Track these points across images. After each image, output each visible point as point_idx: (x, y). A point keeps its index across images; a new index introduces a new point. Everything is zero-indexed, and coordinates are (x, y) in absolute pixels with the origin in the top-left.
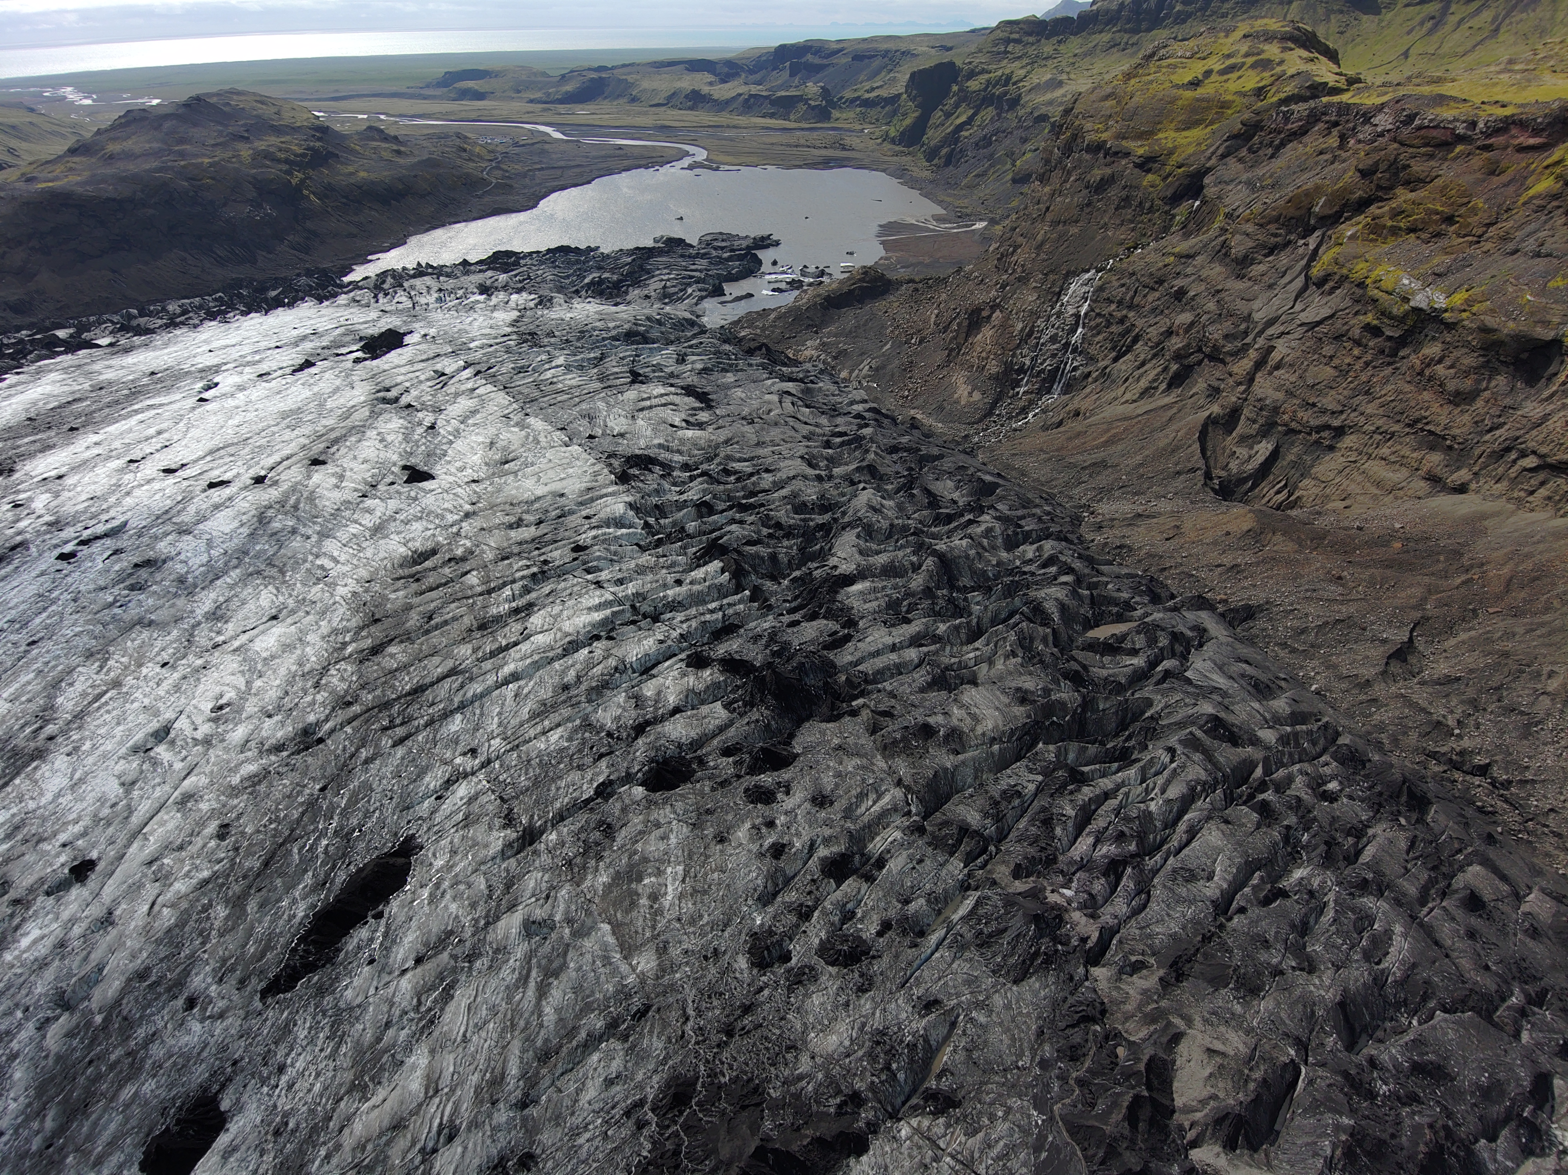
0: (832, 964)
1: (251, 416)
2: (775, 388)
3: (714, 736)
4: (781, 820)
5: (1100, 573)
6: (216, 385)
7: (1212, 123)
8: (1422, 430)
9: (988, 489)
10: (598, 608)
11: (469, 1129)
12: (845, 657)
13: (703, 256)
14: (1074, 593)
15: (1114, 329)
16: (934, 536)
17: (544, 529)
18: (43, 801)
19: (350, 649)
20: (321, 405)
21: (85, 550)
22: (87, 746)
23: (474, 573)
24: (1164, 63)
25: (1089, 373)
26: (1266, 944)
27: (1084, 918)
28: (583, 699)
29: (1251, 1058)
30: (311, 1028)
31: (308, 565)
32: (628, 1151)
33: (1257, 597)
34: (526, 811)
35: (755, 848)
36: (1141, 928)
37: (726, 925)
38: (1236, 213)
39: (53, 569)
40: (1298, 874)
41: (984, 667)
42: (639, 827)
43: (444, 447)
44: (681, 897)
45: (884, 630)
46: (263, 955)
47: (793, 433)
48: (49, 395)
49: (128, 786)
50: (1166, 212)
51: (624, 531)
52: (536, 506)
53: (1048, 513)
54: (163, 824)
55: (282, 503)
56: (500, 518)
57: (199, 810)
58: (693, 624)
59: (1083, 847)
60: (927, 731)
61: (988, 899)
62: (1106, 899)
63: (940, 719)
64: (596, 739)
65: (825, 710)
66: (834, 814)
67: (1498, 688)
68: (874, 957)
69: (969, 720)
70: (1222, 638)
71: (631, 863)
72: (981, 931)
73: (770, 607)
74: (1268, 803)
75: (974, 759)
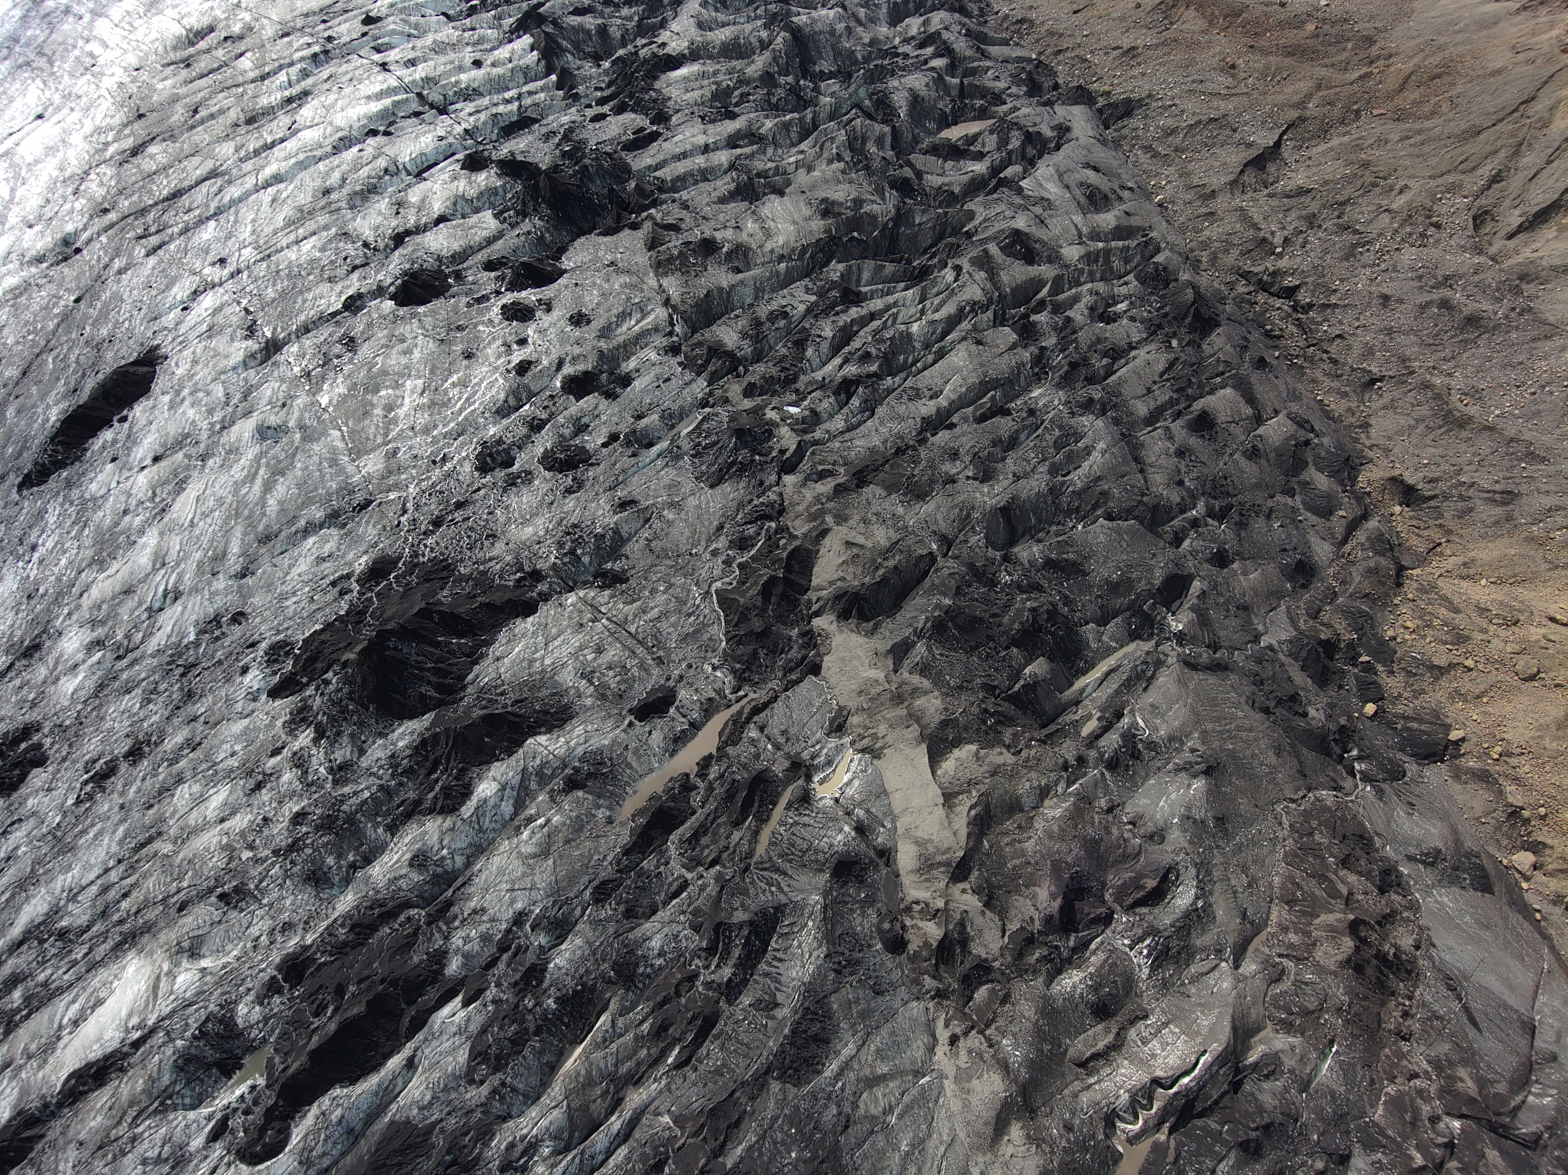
0: (549, 470)
3: (479, 249)
4: (534, 338)
10: (379, 96)
11: (190, 594)
12: (644, 160)
14: (939, 83)
19: (111, 150)
23: (249, 55)
26: (955, 457)
27: (791, 434)
28: (343, 204)
29: (889, 550)
30: (59, 515)
31: (77, 52)
32: (328, 611)
33: (1142, 89)
34: (269, 323)
35: (502, 364)
36: (843, 442)
37: (460, 434)
40: (1034, 394)
41: (801, 174)
42: (383, 342)
44: (418, 408)
45: (700, 127)
46: (20, 454)
58: (483, 116)
59: (829, 367)
60: (708, 247)
61: (717, 415)
62: (831, 416)
63: (729, 234)
64: (351, 249)
65: (609, 221)
66: (589, 333)
67: (1342, 204)
68: (592, 465)
69: (760, 235)
70: (1083, 140)
71: (370, 375)
72: (699, 444)
73: (576, 97)
74: (1034, 324)
75: (755, 278)
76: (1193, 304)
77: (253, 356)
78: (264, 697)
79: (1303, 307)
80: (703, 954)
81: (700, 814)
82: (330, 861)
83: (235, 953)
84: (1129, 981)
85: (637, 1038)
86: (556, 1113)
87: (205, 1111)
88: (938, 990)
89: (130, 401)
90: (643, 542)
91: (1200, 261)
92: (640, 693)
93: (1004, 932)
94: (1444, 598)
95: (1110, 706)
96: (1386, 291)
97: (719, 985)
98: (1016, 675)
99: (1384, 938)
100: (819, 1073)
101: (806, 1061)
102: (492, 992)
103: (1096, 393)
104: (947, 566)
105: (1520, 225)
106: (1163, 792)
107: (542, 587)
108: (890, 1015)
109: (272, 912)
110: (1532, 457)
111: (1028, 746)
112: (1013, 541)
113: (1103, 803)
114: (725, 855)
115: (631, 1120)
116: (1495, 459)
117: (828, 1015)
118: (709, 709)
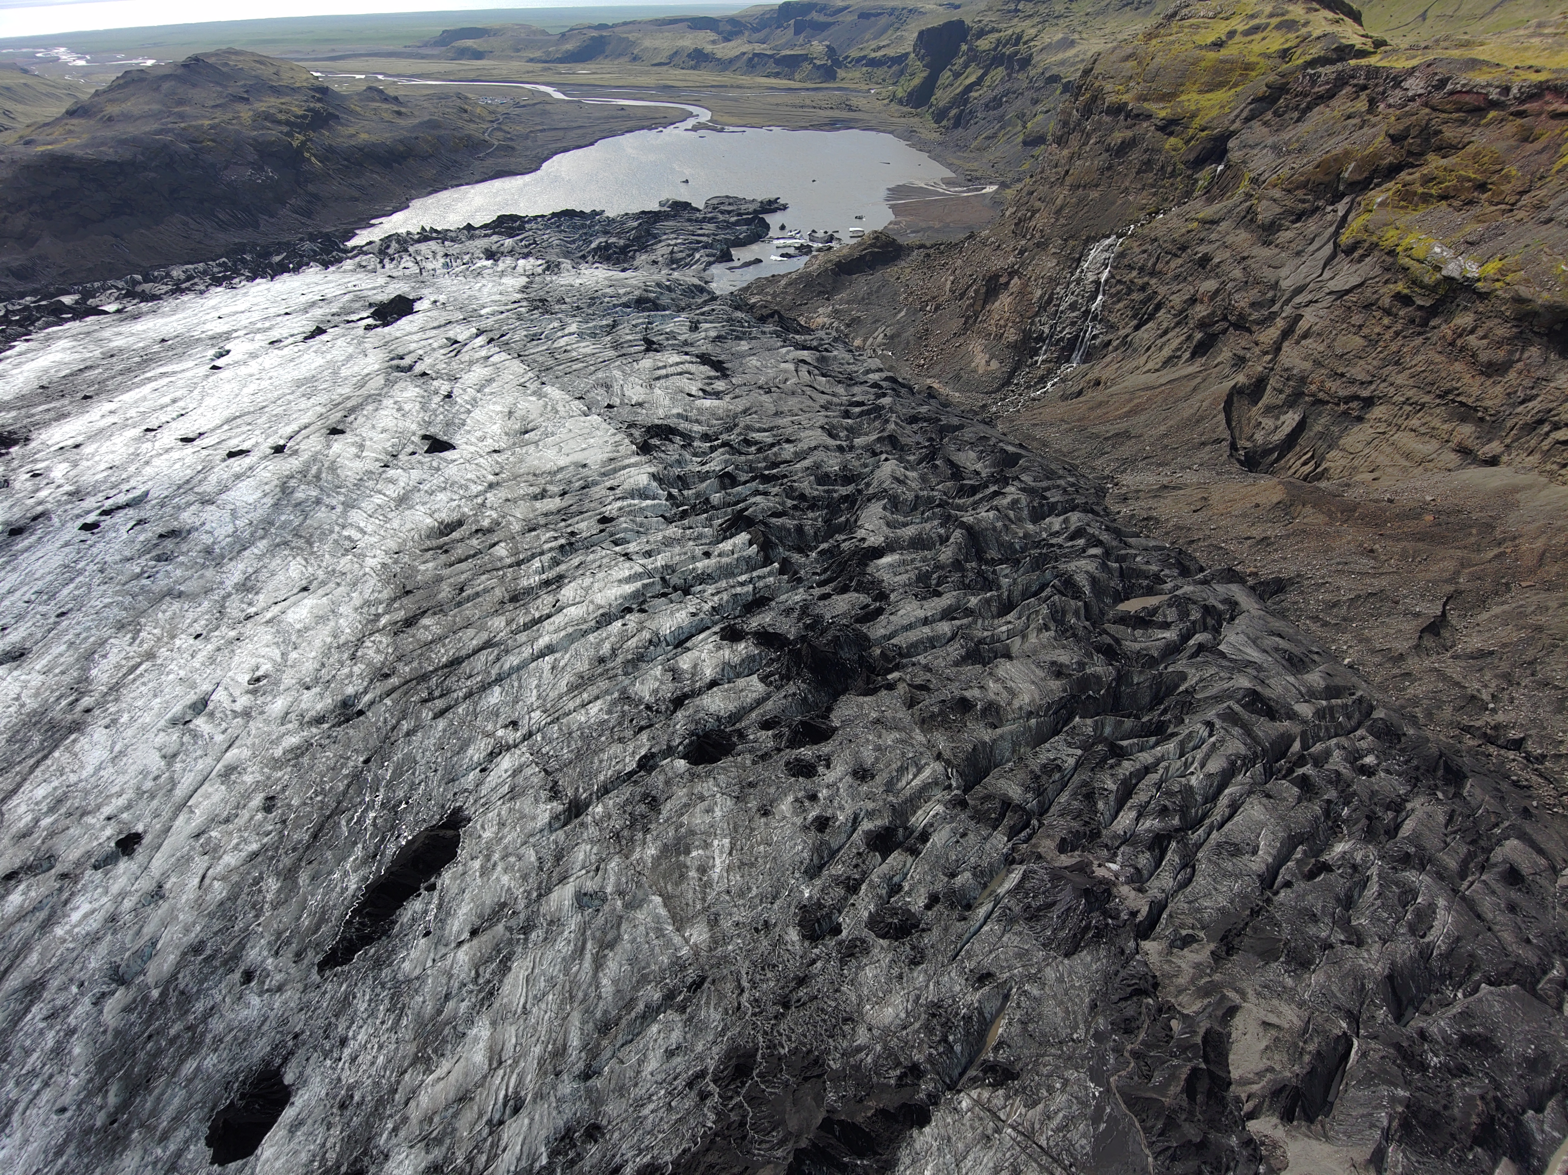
0: (883, 937)
1: (265, 384)
2: (790, 357)
3: (752, 709)
4: (823, 794)
5: (1128, 545)
6: (228, 352)
7: (1236, 85)
8: (1453, 401)
9: (1011, 460)
10: (629, 580)
11: (534, 1100)
12: (878, 630)
13: (710, 220)
14: (1104, 566)
15: (1135, 296)
16: (960, 508)
17: (568, 500)
18: (84, 774)
19: (383, 621)
20: (335, 373)
21: (107, 521)
22: (125, 718)
23: (503, 544)
24: (1187, 23)
25: (1109, 342)
26: (1314, 918)
27: (1133, 893)
28: (620, 671)
29: (1305, 1031)
30: (370, 1000)
31: (335, 536)
32: (692, 1122)
33: (1289, 570)
34: (571, 783)
35: (799, 821)
36: (1190, 902)
37: (775, 898)
38: (1262, 178)
39: (77, 540)
40: (1340, 848)
41: (1017, 640)
42: (684, 800)
43: (463, 416)
44: (729, 869)
45: (916, 604)
46: (317, 928)
47: (810, 403)
48: (60, 363)
49: (170, 758)
50: (1189, 177)
51: (649, 502)
52: (559, 476)
53: (1073, 485)
54: (207, 796)
55: (304, 473)
56: (524, 489)
57: (244, 782)
58: (724, 596)
60: (963, 705)
63: (976, 692)
64: (636, 712)
65: (863, 683)
66: (876, 787)
67: (1532, 662)
68: (924, 930)
69: (1005, 694)
70: (1253, 611)
71: (678, 836)
72: (1031, 904)
73: (800, 580)
75: (1009, 733)
76: (1441, 756)
77: (557, 817)
79: (1536, 758)
89: (435, 868)
91: (1416, 717)
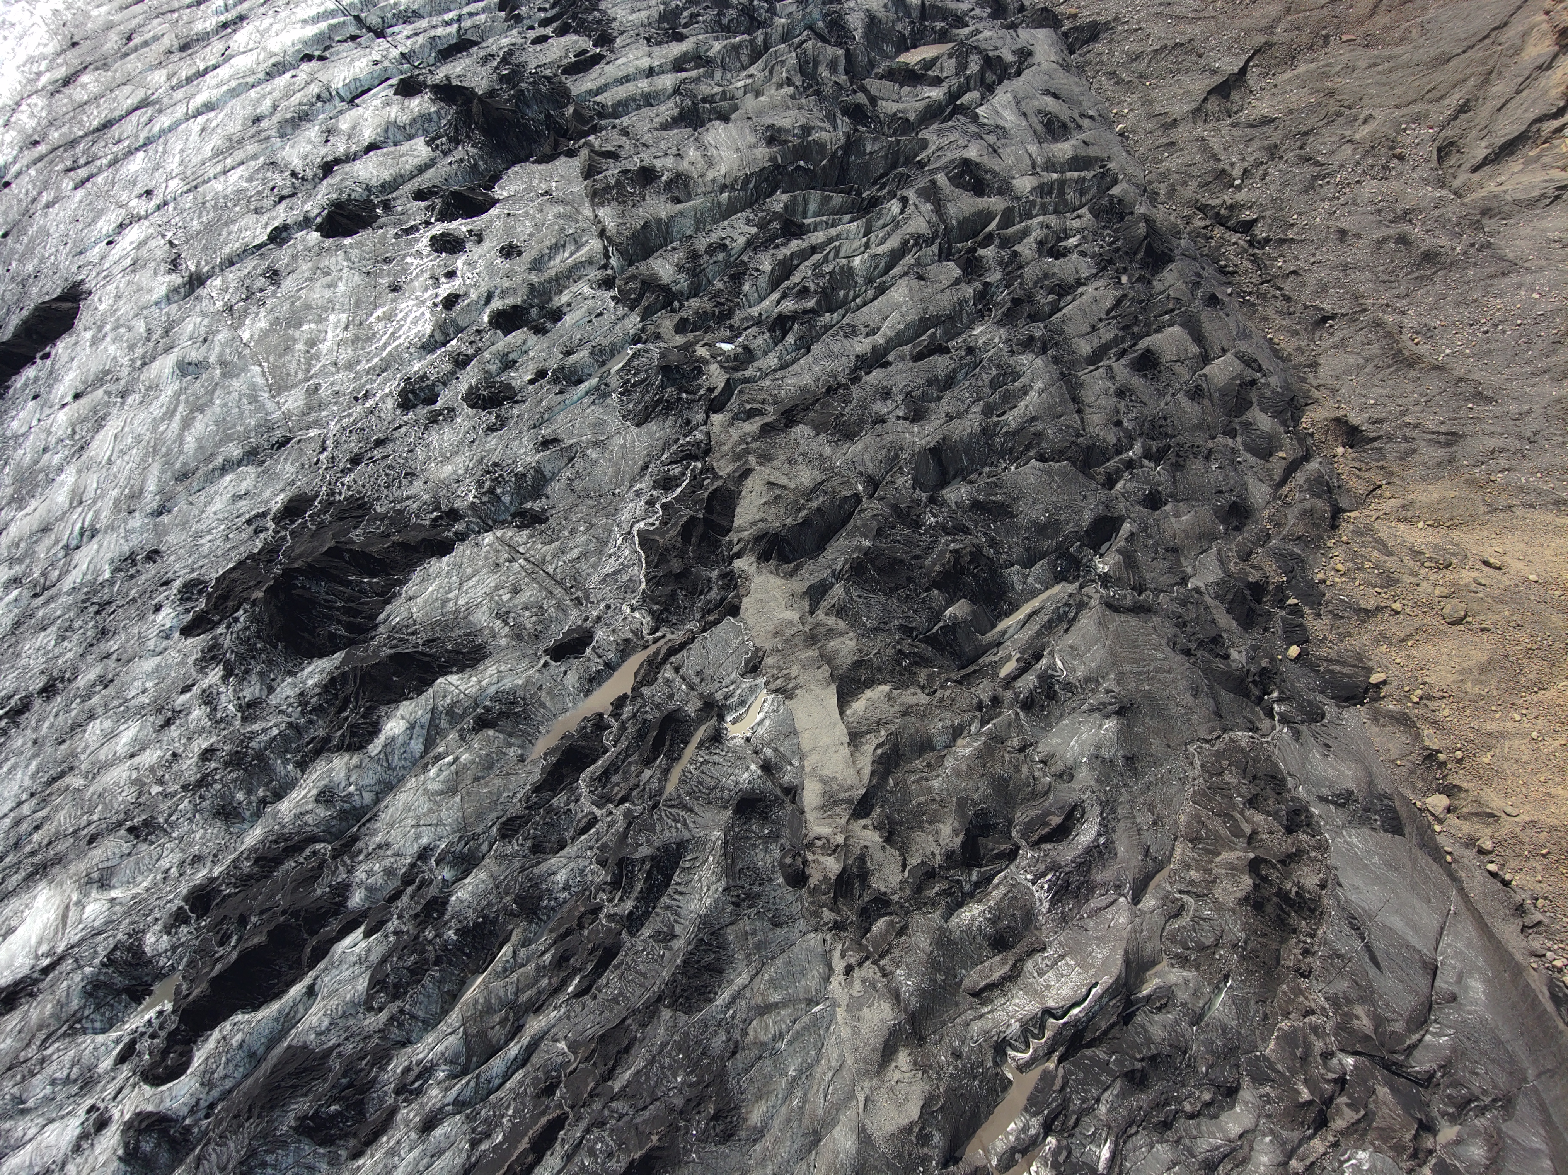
0: (473, 407)
3: (411, 178)
4: (463, 270)
11: (106, 532)
12: (585, 84)
26: (887, 396)
29: (813, 491)
33: (1108, 12)
34: (193, 256)
35: (429, 297)
37: (383, 371)
41: (748, 99)
42: (308, 275)
44: (341, 344)
58: (420, 39)
59: (767, 302)
60: (647, 176)
61: (647, 351)
62: (765, 353)
63: (669, 162)
64: (280, 180)
65: (547, 149)
66: (520, 265)
67: (1306, 134)
68: (517, 402)
69: (701, 163)
70: (1045, 65)
71: (293, 310)
72: (628, 381)
73: (518, 19)
74: (981, 258)
75: (695, 209)
76: (1146, 238)
77: (176, 290)
78: (177, 635)
79: (1259, 242)
80: (608, 888)
81: (612, 751)
82: (240, 796)
83: (145, 884)
84: (1029, 916)
85: (538, 968)
86: (451, 1038)
87: (113, 1035)
88: (836, 922)
89: (53, 337)
90: (564, 481)
91: (1158, 194)
92: (557, 633)
93: (904, 866)
94: (1379, 541)
95: (1030, 648)
96: (1344, 225)
97: (621, 917)
98: (937, 616)
99: (1286, 876)
100: (711, 1001)
101: (697, 989)
102: (393, 924)
103: (1038, 330)
104: (872, 508)
105: (1486, 158)
106: (1075, 732)
107: (460, 526)
108: (786, 947)
109: (182, 845)
110: (1479, 397)
111: (943, 687)
112: (944, 482)
113: (1016, 742)
114: (635, 792)
115: (529, 1046)
116: (1442, 399)
117: (723, 946)
118: (626, 649)
